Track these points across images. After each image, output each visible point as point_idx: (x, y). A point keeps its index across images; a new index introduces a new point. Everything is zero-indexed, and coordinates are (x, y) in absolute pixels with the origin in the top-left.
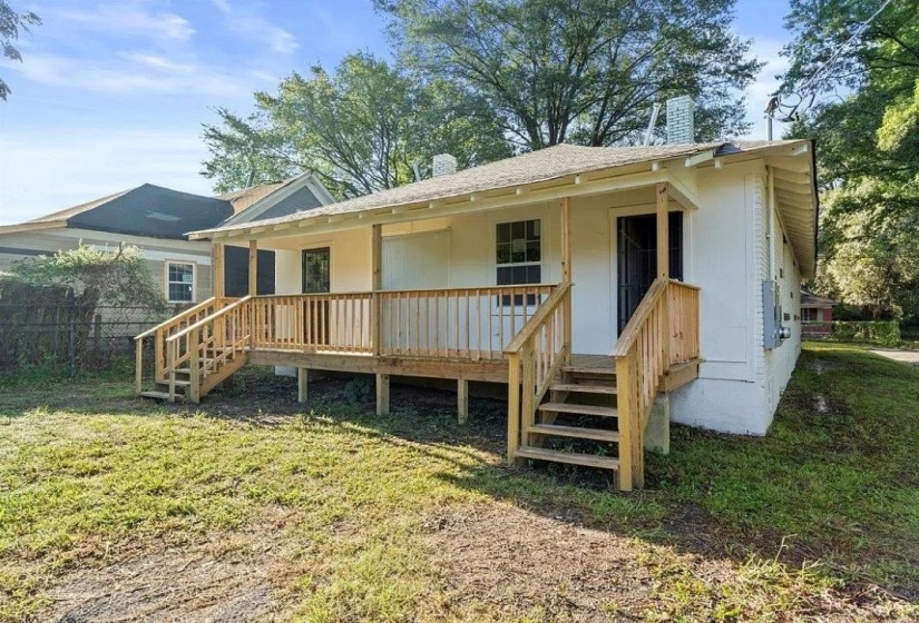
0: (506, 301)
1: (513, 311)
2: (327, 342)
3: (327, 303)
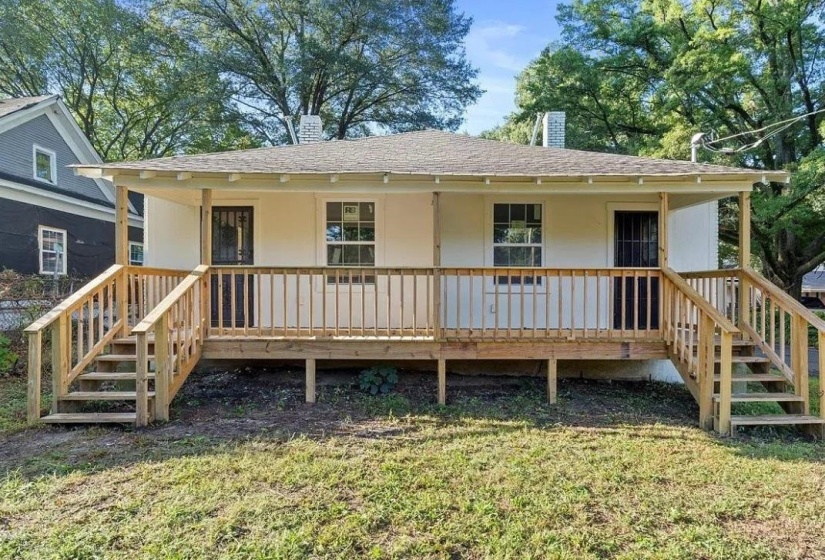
0: (503, 280)
1: (509, 290)
2: (251, 324)
3: (251, 278)
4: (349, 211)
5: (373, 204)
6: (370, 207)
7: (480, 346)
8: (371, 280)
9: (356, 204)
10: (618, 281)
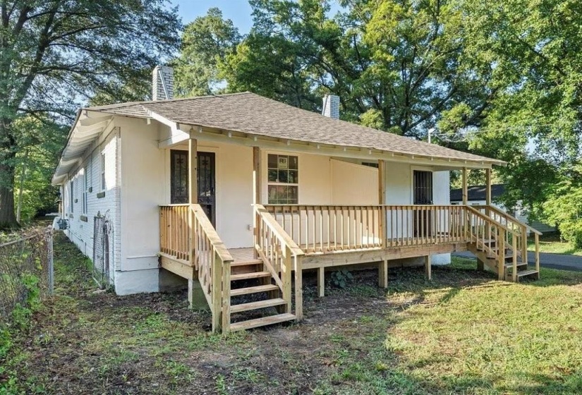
4: (282, 161)
5: (297, 157)
6: (295, 160)
7: (402, 251)
8: (297, 212)
9: (286, 156)
10: (415, 212)
